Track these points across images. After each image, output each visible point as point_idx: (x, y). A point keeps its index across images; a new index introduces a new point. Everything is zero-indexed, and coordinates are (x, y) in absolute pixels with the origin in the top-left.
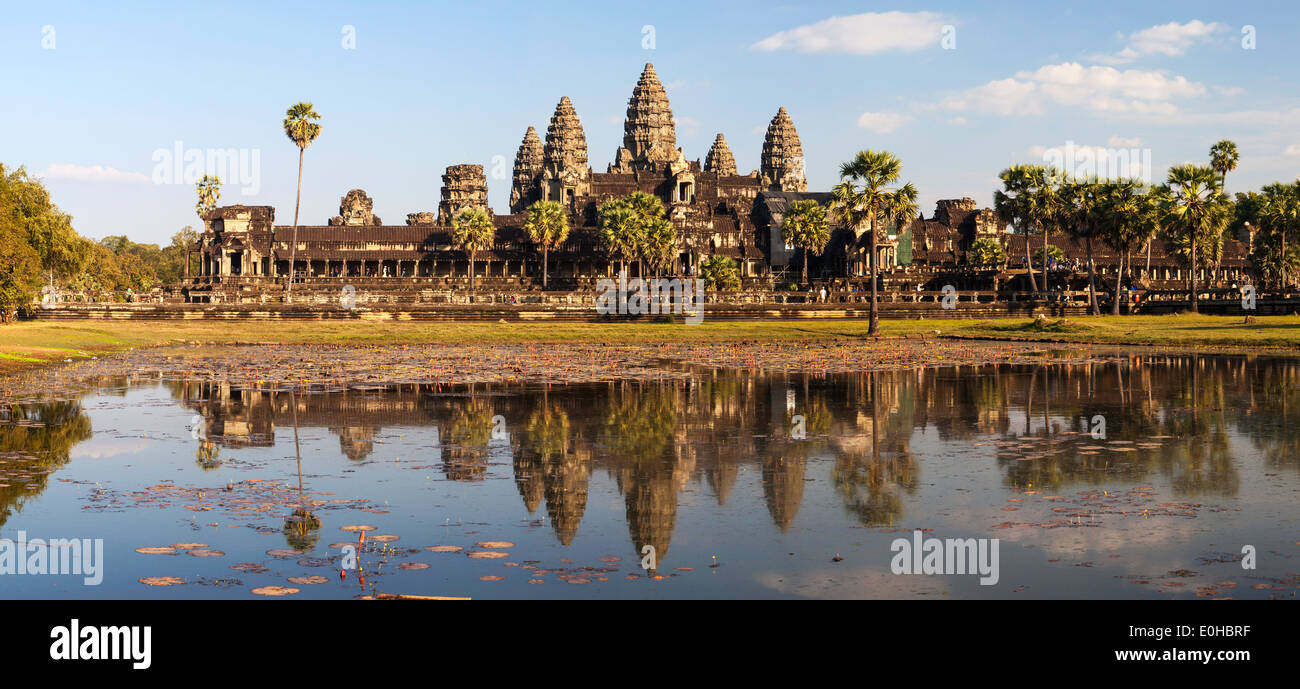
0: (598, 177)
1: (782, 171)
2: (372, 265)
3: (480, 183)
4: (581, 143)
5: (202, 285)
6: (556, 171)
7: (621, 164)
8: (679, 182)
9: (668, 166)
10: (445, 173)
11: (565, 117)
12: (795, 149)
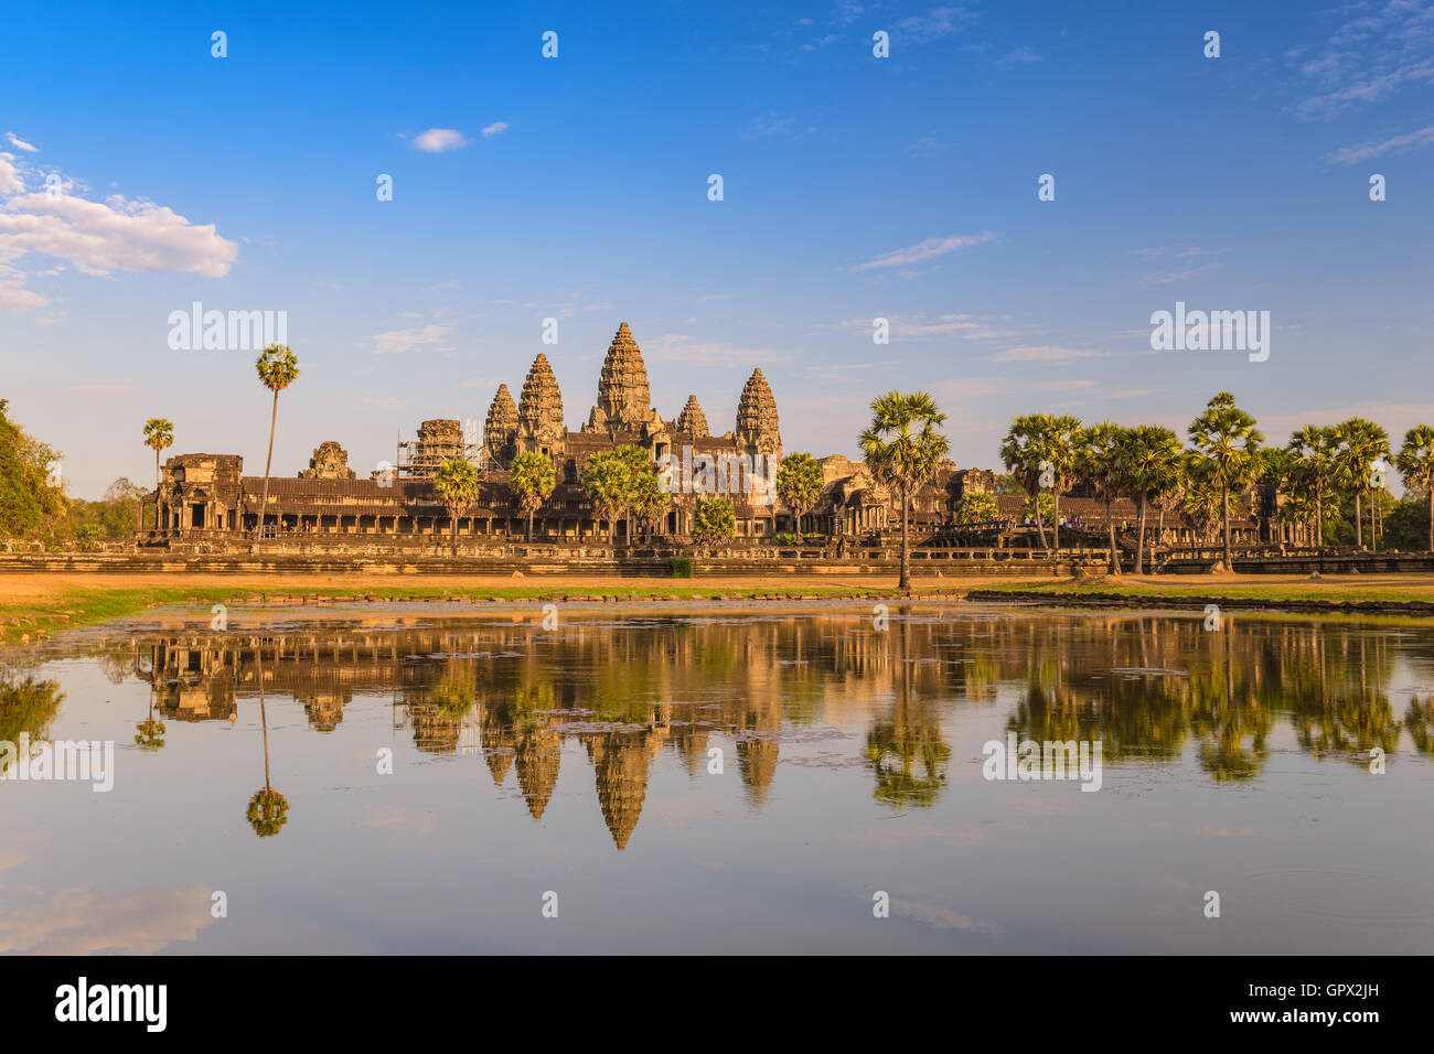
0: (573, 436)
1: (757, 432)
2: (348, 520)
3: (457, 439)
4: (557, 401)
5: (159, 538)
6: (532, 428)
7: (595, 423)
8: (654, 442)
9: (644, 427)
10: (420, 428)
11: (541, 375)
12: (771, 410)
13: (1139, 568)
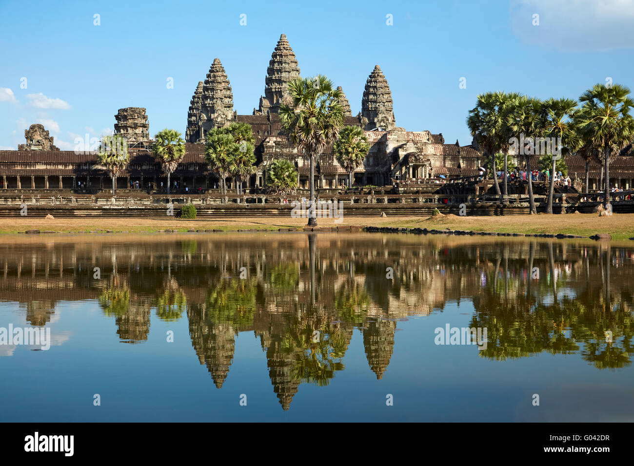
0: (242, 118)
1: (376, 112)
2: (40, 180)
3: (143, 121)
4: (228, 93)
6: (210, 114)
7: (262, 108)
10: (117, 113)
11: (217, 74)
12: (386, 96)
13: (550, 209)
